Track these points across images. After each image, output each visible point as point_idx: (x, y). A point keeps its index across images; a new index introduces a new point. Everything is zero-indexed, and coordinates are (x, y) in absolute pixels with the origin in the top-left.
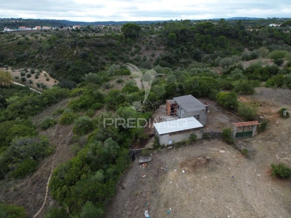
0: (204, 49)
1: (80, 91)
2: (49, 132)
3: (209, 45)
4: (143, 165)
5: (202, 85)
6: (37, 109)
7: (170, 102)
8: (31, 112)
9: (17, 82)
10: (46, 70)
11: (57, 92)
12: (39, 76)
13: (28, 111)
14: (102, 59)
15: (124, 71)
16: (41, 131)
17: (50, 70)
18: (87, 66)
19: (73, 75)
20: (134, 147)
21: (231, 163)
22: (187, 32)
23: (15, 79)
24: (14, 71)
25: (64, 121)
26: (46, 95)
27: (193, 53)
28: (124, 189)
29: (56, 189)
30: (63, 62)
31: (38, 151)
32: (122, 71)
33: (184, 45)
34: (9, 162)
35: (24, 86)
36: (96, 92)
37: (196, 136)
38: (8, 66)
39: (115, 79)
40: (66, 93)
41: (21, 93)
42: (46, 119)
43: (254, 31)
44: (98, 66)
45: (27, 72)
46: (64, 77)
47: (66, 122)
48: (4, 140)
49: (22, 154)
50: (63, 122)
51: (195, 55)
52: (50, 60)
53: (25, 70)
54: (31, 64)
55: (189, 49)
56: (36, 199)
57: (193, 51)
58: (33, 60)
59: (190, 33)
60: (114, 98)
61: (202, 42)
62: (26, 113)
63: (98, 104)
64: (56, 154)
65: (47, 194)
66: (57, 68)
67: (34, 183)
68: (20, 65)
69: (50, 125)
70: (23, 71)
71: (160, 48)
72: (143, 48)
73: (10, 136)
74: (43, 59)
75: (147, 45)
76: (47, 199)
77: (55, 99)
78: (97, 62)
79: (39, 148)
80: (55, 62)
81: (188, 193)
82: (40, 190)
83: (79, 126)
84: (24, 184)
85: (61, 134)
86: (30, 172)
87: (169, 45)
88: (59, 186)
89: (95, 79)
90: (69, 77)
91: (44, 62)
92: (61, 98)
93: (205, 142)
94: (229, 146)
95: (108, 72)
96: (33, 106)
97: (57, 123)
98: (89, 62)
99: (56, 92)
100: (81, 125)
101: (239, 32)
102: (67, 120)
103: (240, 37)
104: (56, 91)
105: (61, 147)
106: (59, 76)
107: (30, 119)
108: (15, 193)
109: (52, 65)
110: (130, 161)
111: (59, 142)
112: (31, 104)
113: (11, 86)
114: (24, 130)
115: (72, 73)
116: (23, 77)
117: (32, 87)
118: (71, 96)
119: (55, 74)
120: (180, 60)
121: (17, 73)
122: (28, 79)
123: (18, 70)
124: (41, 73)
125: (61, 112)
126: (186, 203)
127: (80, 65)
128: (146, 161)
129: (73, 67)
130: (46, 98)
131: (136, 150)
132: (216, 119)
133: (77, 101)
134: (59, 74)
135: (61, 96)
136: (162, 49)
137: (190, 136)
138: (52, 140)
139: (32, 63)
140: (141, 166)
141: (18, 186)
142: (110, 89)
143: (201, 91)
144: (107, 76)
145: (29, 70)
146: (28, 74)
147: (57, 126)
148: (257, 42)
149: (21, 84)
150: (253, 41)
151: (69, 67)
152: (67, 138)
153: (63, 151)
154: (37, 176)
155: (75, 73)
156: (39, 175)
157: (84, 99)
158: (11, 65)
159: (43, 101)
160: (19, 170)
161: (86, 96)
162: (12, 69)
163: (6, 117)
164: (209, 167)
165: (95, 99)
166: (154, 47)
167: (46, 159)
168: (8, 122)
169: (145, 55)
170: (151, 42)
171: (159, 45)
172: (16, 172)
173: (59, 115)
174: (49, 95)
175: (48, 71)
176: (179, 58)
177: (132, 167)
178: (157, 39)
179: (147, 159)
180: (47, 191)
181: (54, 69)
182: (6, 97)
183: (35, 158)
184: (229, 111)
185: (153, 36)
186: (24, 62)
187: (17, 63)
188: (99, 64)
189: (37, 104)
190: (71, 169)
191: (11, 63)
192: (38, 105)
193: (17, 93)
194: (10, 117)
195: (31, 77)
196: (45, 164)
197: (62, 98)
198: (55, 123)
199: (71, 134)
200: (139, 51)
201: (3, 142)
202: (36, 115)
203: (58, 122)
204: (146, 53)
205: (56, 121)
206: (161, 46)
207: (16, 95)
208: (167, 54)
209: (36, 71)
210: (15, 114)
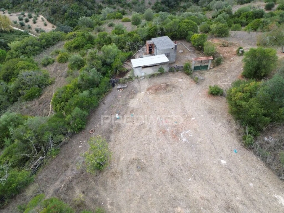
1: (75, 34)
2: (49, 68)
4: (120, 90)
5: (181, 28)
6: (38, 50)
7: (148, 42)
8: (32, 52)
9: (17, 27)
10: (43, 15)
11: (54, 34)
12: (37, 21)
13: (30, 51)
14: (99, 2)
15: (116, 14)
16: (42, 68)
17: (47, 14)
18: (84, 10)
19: (70, 20)
20: (115, 77)
21: (184, 87)
23: (14, 23)
24: (11, 15)
25: (61, 60)
26: (43, 37)
28: (105, 104)
29: (57, 105)
30: (59, 6)
31: (41, 81)
32: (115, 15)
34: (19, 89)
35: (23, 31)
36: (87, 34)
37: (163, 70)
38: (5, 9)
39: (107, 23)
40: (61, 36)
41: (21, 38)
42: (46, 57)
44: (95, 10)
45: (24, 16)
46: (61, 22)
47: (63, 60)
48: (13, 73)
49: (29, 83)
50: (59, 60)
52: (46, 4)
53: (22, 14)
54: (28, 8)
56: (43, 113)
58: (29, 3)
60: (102, 40)
62: (28, 53)
63: (89, 46)
64: (56, 84)
65: (50, 110)
66: (54, 12)
67: (40, 103)
68: (16, 9)
69: (49, 63)
70: (20, 15)
73: (17, 70)
74: (39, 3)
76: (51, 112)
77: (52, 41)
78: (93, 5)
79: (42, 79)
80: (51, 6)
81: (148, 105)
82: (46, 107)
83: (73, 63)
84: (33, 104)
85: (59, 70)
86: (37, 96)
88: (58, 103)
89: (88, 23)
90: (66, 22)
91: (40, 5)
92: (57, 40)
93: (170, 74)
94: (187, 76)
95: (101, 16)
96: (33, 47)
97: (55, 62)
98: (85, 5)
99: (52, 35)
100: (74, 62)
102: (63, 59)
104: (52, 33)
105: (59, 79)
106: (56, 21)
107: (32, 57)
108: (28, 110)
109: (49, 9)
110: (110, 87)
111: (57, 75)
112: (32, 45)
113: (11, 31)
114: (28, 66)
115: (69, 18)
116: (21, 22)
117: (31, 32)
118: (67, 39)
119: (52, 19)
120: (179, 4)
121: (14, 17)
122: (26, 24)
123: (15, 14)
124: (38, 18)
125: (58, 53)
126: (145, 110)
127: (76, 9)
128: (123, 87)
129: (69, 11)
130: (44, 40)
131: (115, 80)
132: (186, 57)
133: (71, 43)
134: (56, 19)
135: (57, 39)
137: (159, 69)
138: (52, 74)
139: (28, 6)
140: (118, 91)
141: (29, 105)
142: (101, 32)
143: (180, 33)
144: (99, 20)
145: (26, 14)
146: (26, 19)
147: (55, 64)
149: (20, 29)
151: (65, 11)
152: (64, 73)
153: (61, 82)
154: (42, 99)
155: (71, 17)
156: (44, 99)
157: (77, 40)
158: (8, 8)
159: (42, 43)
160: (28, 94)
161: (79, 38)
162: (9, 13)
163: (12, 56)
164: (167, 90)
165: (87, 41)
167: (48, 87)
168: (14, 60)
172: (26, 96)
173: (56, 55)
174: (46, 38)
175: (45, 15)
176: (179, 2)
177: (111, 91)
179: (124, 86)
180: (51, 108)
181: (51, 13)
182: (7, 42)
183: (39, 86)
184: (199, 51)
186: (20, 5)
187: (14, 7)
188: (96, 7)
189: (36, 45)
190: (66, 91)
191: (7, 6)
192: (38, 46)
193: (17, 38)
194: (15, 56)
195: (29, 22)
196: (48, 91)
197: (59, 41)
198: (54, 61)
199: (67, 70)
201: (13, 75)
202: (37, 55)
203: (56, 60)
205: (54, 60)
207: (18, 40)
209: (33, 15)
210: (19, 54)
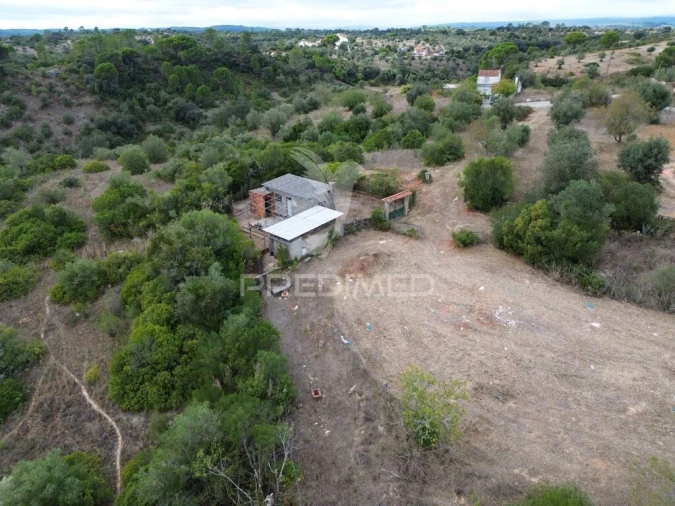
0: (193, 98)
3: (200, 88)
4: (282, 295)
21: (404, 251)
22: (139, 60)
27: (170, 108)
33: (143, 90)
43: (279, 55)
51: (177, 114)
55: (157, 100)
57: (170, 104)
59: (146, 62)
61: (183, 83)
64: (52, 352)
65: (106, 416)
71: (81, 101)
72: (33, 104)
75: (42, 95)
76: (118, 421)
86: (18, 404)
87: (106, 92)
101: (252, 59)
102: (15, 286)
103: (256, 70)
105: (51, 337)
120: (144, 128)
126: (383, 311)
136: (90, 104)
140: (280, 298)
148: (290, 79)
150: (282, 77)
152: (49, 319)
164: (382, 263)
166: (66, 100)
169: (45, 122)
170: (51, 88)
171: (75, 94)
176: (140, 123)
177: (265, 304)
178: (64, 79)
185: (52, 71)
200: (22, 114)
204: (46, 117)
206: (82, 96)
208: (104, 113)
